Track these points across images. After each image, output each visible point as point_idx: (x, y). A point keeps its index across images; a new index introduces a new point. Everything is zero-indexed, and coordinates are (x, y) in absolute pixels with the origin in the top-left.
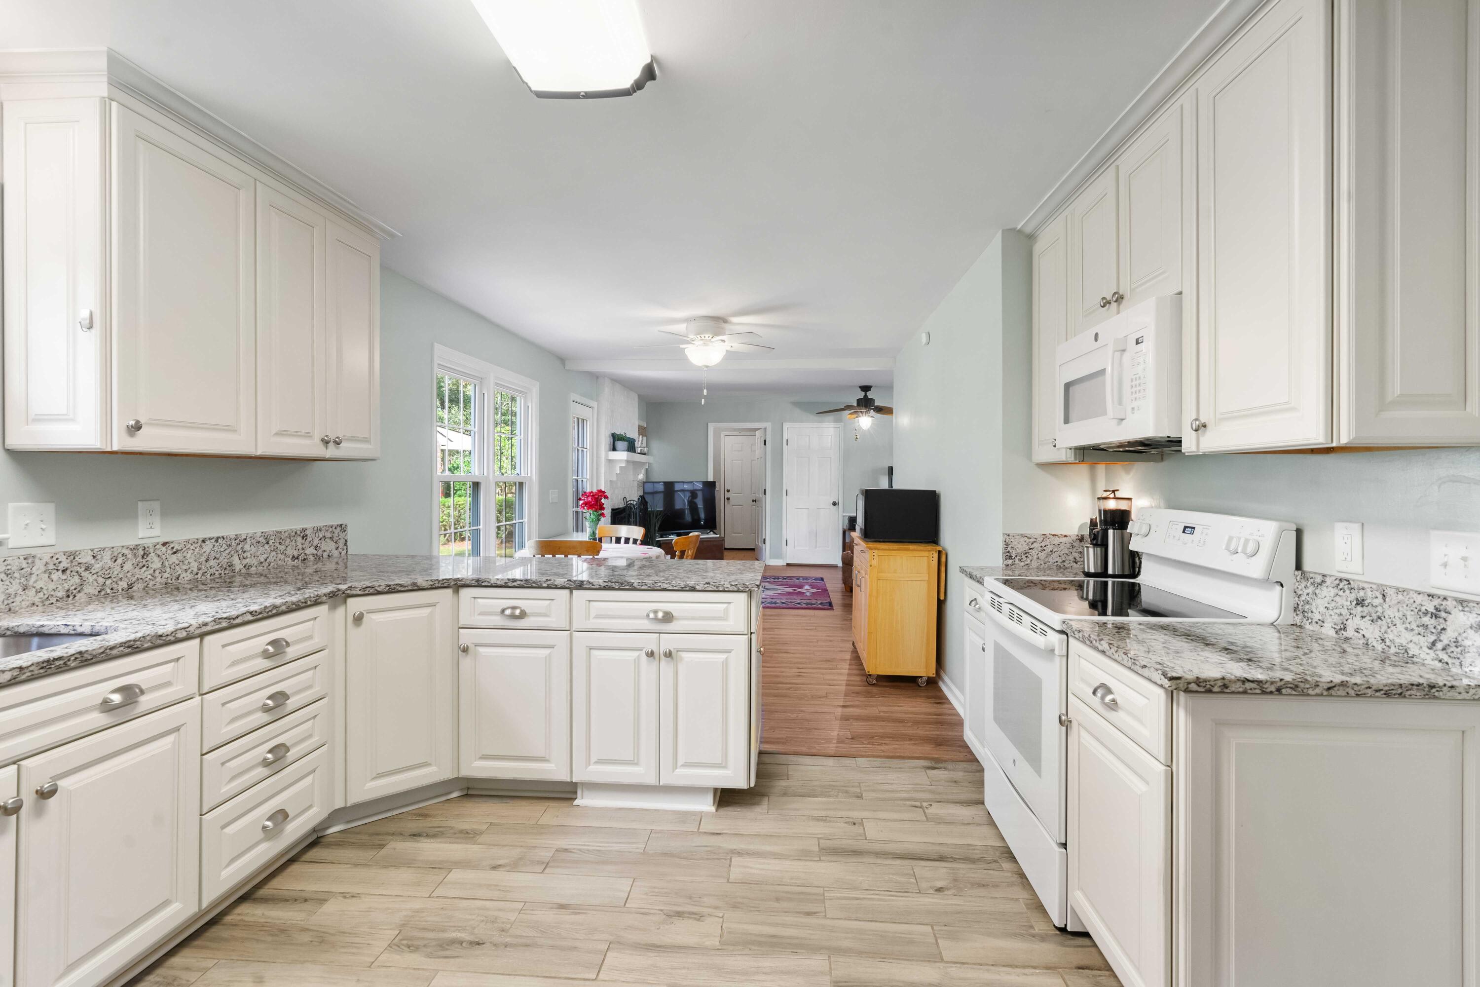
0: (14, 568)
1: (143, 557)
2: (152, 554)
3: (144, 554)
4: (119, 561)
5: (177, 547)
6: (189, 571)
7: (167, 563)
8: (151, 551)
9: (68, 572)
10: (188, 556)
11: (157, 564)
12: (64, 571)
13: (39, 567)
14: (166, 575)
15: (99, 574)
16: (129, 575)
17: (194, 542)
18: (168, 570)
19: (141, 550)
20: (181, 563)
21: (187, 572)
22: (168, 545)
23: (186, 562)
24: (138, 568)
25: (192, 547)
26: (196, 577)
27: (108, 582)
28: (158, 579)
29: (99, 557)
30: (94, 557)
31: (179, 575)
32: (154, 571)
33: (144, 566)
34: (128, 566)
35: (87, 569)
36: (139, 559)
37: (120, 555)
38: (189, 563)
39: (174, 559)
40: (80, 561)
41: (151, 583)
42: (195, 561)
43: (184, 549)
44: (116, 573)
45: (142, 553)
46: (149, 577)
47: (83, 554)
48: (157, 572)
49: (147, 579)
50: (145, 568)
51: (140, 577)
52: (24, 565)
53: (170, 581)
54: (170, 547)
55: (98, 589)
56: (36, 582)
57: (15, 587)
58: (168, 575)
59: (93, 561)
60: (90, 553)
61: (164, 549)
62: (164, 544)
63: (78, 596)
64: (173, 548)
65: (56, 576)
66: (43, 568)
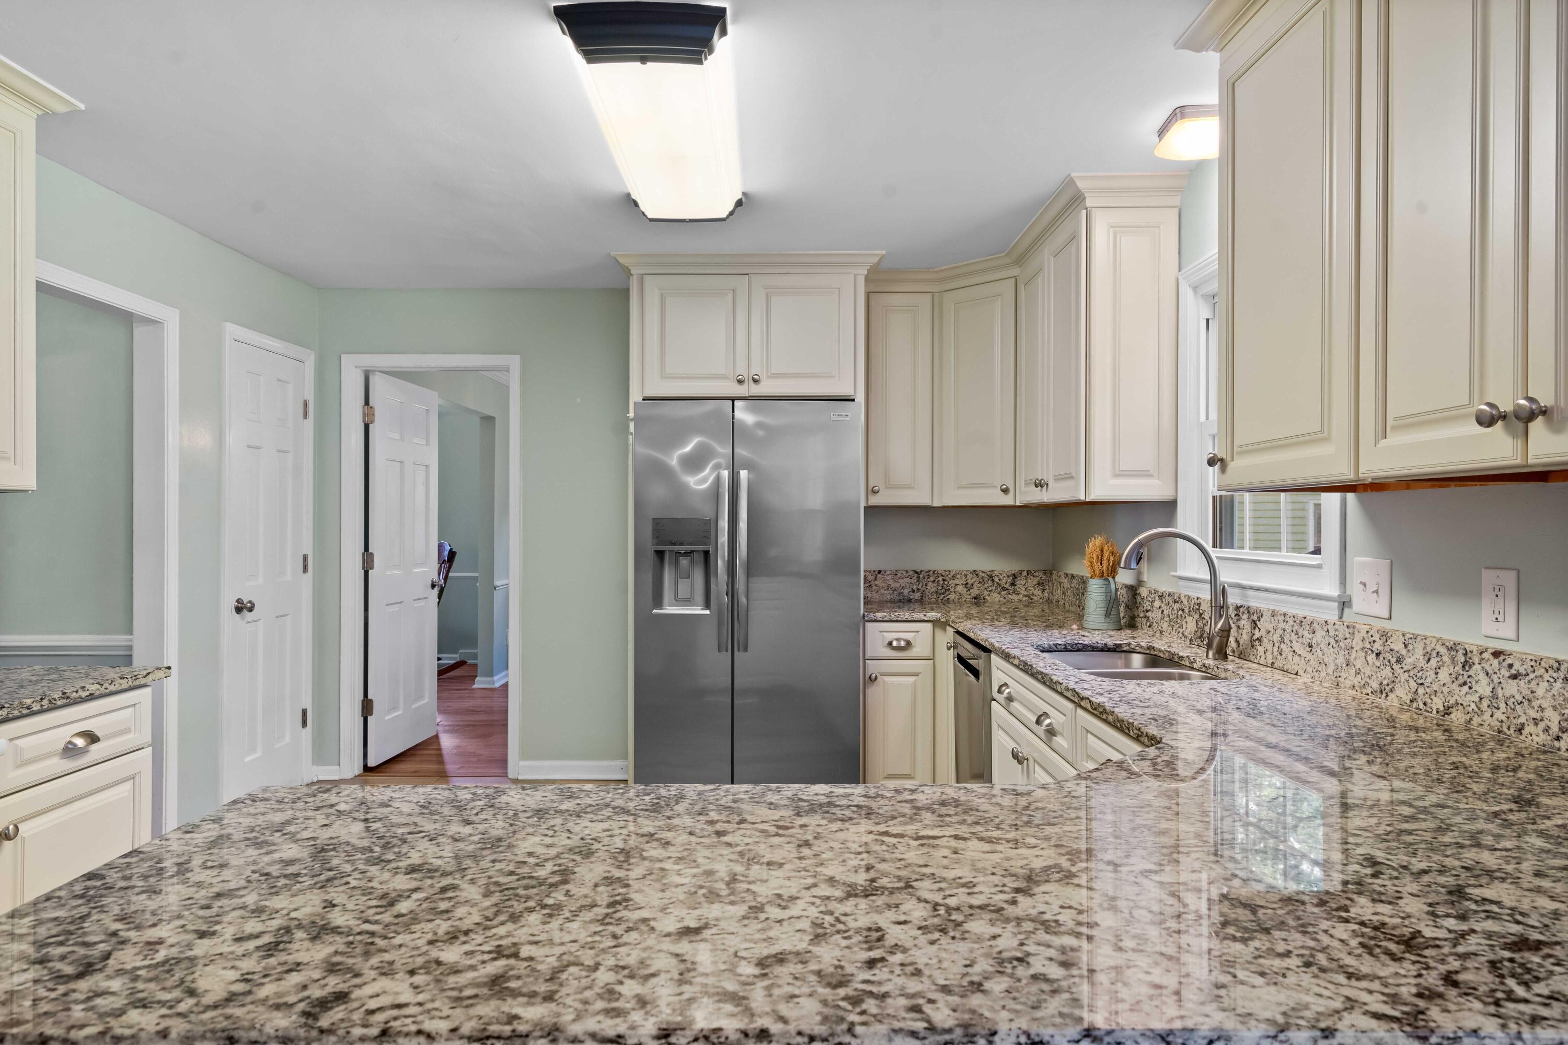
0: (1341, 636)
1: (1464, 667)
2: (1477, 667)
3: (1466, 661)
4: (1433, 662)
5: (1517, 666)
6: (1542, 725)
7: (1500, 692)
8: (1476, 660)
9: (1381, 657)
10: (1540, 691)
11: (1484, 688)
12: (1378, 655)
13: (1357, 644)
14: (1499, 715)
15: (1412, 673)
16: (1446, 690)
17: (1551, 667)
18: (1502, 706)
19: (1461, 652)
20: (1526, 704)
21: (1536, 724)
22: (1502, 658)
23: (1536, 704)
24: (1457, 683)
25: (1547, 677)
26: (1556, 744)
27: (1421, 691)
28: (1486, 717)
29: (1410, 647)
30: (1406, 646)
31: (1523, 725)
32: (1481, 699)
33: (1465, 683)
34: (1444, 675)
35: (1399, 661)
36: (1459, 668)
37: (1434, 654)
38: (1542, 709)
39: (1511, 688)
40: (1393, 646)
41: (1476, 720)
42: (1555, 708)
43: (1532, 676)
44: (1429, 680)
45: (1463, 660)
46: (1473, 706)
47: (1395, 637)
48: (1485, 703)
49: (1470, 709)
50: (1466, 688)
51: (1460, 701)
52: (1347, 636)
53: (1505, 730)
54: (1505, 664)
55: (1410, 696)
56: (1355, 659)
57: (1341, 660)
58: (1503, 717)
59: (1404, 652)
60: (1402, 638)
61: (1495, 662)
62: (1497, 654)
63: (1391, 696)
64: (1510, 666)
65: (1372, 657)
66: (1361, 645)
